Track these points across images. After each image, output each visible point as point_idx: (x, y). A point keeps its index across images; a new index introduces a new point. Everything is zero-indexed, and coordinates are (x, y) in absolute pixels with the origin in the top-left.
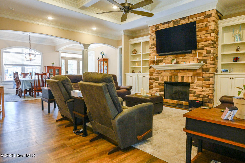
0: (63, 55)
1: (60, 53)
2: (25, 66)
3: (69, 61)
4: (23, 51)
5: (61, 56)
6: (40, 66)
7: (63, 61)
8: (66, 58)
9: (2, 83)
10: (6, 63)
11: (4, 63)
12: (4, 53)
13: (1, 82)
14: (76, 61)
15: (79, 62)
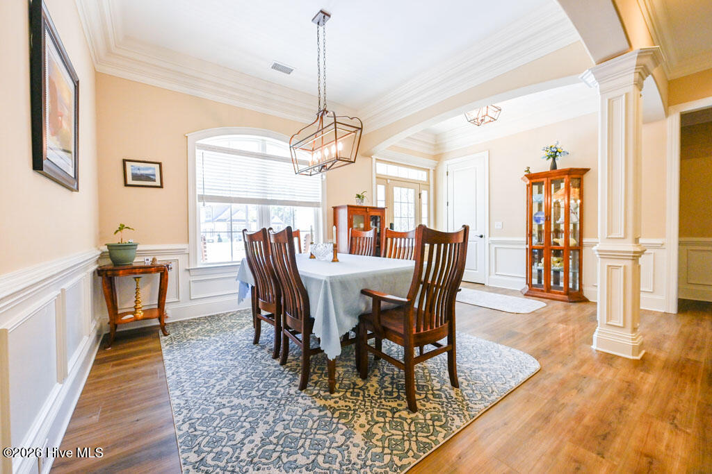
0: (382, 169)
1: (374, 160)
2: (271, 206)
3: (397, 190)
4: (264, 148)
5: (376, 174)
6: (318, 207)
7: (381, 190)
8: (389, 181)
9: (192, 273)
10: (208, 193)
11: (199, 192)
12: (199, 152)
13: (189, 270)
14: (412, 191)
15: (420, 194)
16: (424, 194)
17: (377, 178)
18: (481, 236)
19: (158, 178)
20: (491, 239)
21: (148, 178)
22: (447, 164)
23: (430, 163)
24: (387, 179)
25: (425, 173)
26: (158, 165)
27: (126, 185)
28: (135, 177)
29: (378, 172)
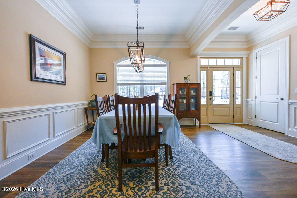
0: (204, 62)
1: (198, 58)
2: (145, 86)
3: (215, 73)
6: (166, 84)
7: (204, 74)
10: (120, 82)
11: (117, 82)
12: (117, 68)
14: (227, 73)
15: (234, 73)
16: (238, 73)
17: (200, 67)
18: (282, 99)
19: (105, 78)
20: (290, 101)
21: (103, 79)
22: (256, 52)
23: (243, 54)
24: (208, 67)
25: (239, 60)
26: (105, 74)
27: (97, 82)
28: (100, 79)
29: (201, 64)
